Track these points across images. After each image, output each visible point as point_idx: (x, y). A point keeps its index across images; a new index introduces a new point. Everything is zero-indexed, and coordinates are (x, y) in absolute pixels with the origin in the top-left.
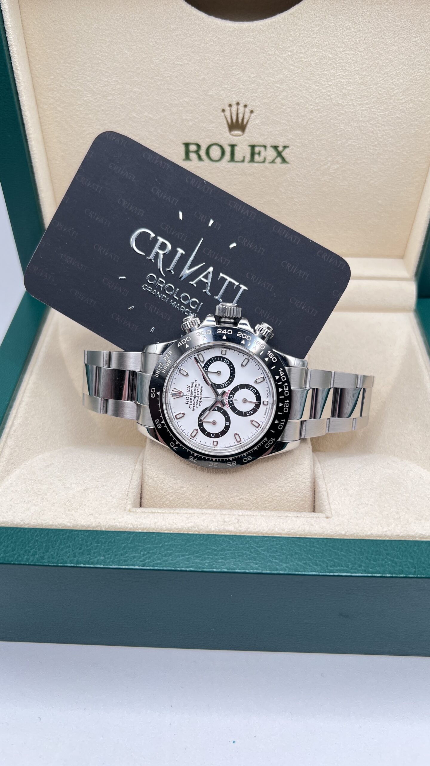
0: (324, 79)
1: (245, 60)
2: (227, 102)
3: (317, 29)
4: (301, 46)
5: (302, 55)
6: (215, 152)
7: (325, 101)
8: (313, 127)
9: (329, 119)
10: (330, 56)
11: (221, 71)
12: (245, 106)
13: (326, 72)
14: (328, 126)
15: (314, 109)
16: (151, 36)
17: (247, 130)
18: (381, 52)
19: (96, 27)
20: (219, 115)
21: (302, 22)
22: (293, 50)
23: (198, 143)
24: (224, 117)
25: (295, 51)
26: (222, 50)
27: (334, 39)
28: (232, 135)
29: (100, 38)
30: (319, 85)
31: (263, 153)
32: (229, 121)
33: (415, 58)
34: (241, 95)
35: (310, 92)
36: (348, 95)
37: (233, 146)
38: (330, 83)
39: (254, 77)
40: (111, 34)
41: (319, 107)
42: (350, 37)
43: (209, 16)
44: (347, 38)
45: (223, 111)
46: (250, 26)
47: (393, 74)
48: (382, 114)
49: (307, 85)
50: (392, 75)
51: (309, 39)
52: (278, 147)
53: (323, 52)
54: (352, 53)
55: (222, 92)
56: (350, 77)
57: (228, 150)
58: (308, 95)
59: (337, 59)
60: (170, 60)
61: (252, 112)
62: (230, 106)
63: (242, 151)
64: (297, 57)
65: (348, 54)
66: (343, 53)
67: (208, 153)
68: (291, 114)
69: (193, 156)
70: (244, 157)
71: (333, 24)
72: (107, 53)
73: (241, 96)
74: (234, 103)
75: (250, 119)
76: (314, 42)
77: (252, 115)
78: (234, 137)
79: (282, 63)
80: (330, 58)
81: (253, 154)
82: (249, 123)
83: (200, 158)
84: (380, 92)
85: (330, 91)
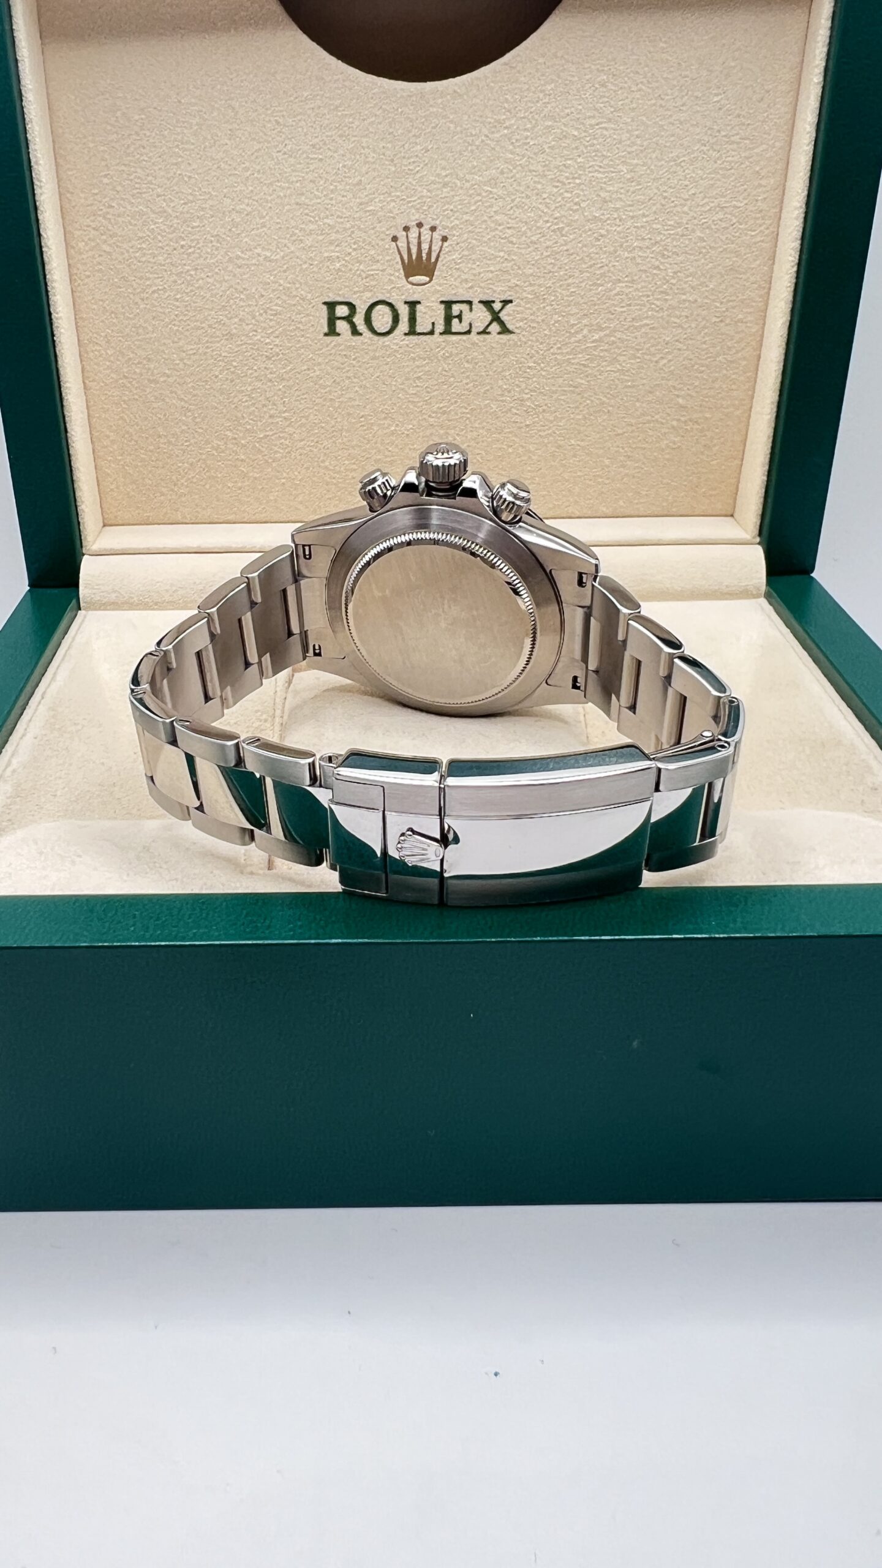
0: (567, 174)
1: (431, 146)
2: (401, 222)
3: (549, 87)
4: (524, 117)
5: (527, 134)
6: (382, 318)
7: (571, 212)
8: (553, 261)
9: (580, 245)
10: (576, 133)
11: (390, 167)
12: (433, 228)
13: (569, 162)
14: (578, 258)
15: (552, 228)
16: (268, 112)
17: (437, 273)
19: (176, 100)
20: (387, 246)
22: (512, 125)
23: (351, 301)
24: (396, 251)
25: (515, 127)
26: (391, 130)
27: (580, 105)
28: (412, 284)
30: (557, 184)
31: (467, 317)
32: (406, 257)
34: (425, 208)
35: (544, 199)
36: (610, 201)
37: (413, 305)
38: (578, 181)
39: (446, 176)
41: (561, 225)
44: (601, 101)
45: (395, 238)
46: (437, 87)
49: (539, 186)
50: (681, 162)
51: (538, 105)
52: (493, 302)
53: (563, 128)
55: (393, 204)
56: (612, 169)
57: (404, 311)
58: (541, 203)
59: (588, 139)
60: (300, 152)
61: (444, 239)
62: (407, 228)
63: (430, 314)
66: (597, 127)
67: (368, 320)
68: (514, 240)
69: (342, 326)
70: (433, 324)
73: (425, 210)
74: (414, 223)
75: (442, 252)
77: (446, 244)
78: (415, 288)
80: (576, 136)
81: (448, 318)
82: (441, 260)
83: (355, 332)
85: (578, 196)
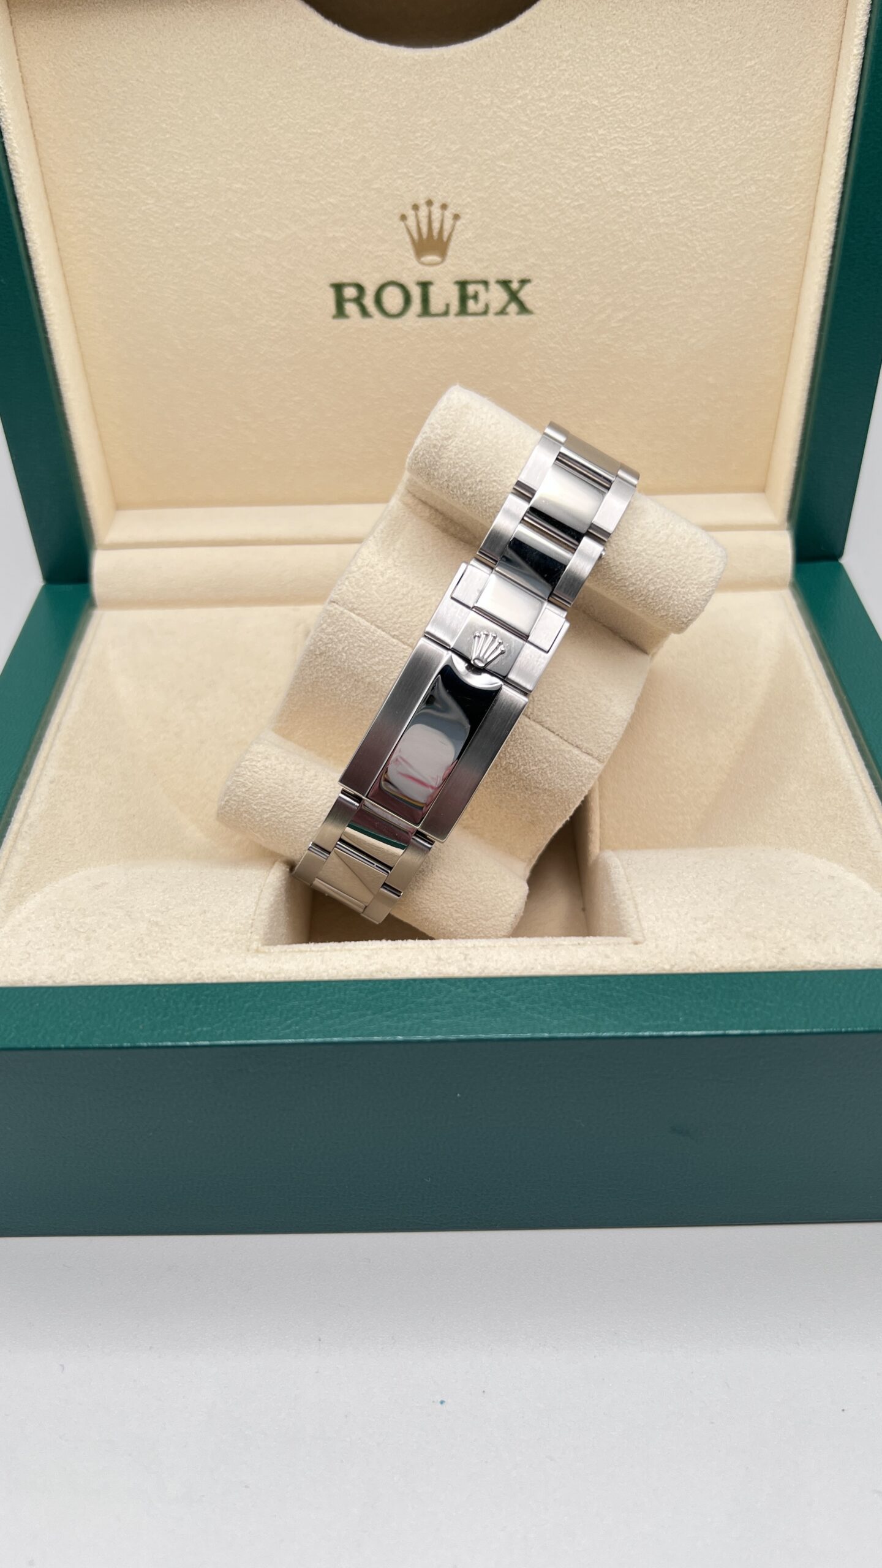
0: (587, 148)
1: (439, 119)
2: (409, 201)
3: (567, 53)
4: (540, 86)
5: (543, 104)
6: (393, 299)
7: (592, 188)
8: (573, 239)
9: (602, 223)
11: (395, 142)
12: (444, 207)
14: (601, 236)
15: (572, 205)
16: (260, 83)
17: (450, 253)
18: (688, 90)
19: (159, 71)
20: (395, 226)
21: (539, 41)
22: (526, 95)
23: (360, 282)
24: (405, 230)
25: (529, 97)
26: (395, 102)
27: (600, 71)
28: (423, 264)
29: (168, 92)
30: (577, 158)
31: (483, 297)
32: (415, 236)
33: (752, 99)
34: (434, 185)
35: (563, 174)
36: (634, 176)
37: (425, 286)
38: (599, 155)
39: (456, 151)
40: (188, 83)
41: (582, 202)
42: (629, 66)
43: (366, 41)
45: (403, 218)
46: (443, 55)
47: (714, 131)
48: (700, 207)
49: (557, 161)
51: (554, 73)
52: (510, 282)
53: (582, 97)
54: (636, 94)
55: (400, 181)
57: (416, 293)
58: (560, 179)
60: (298, 126)
61: (456, 217)
62: (416, 207)
63: (444, 294)
64: (534, 108)
65: (628, 97)
67: (378, 301)
68: (531, 217)
69: (351, 308)
70: (448, 306)
71: (595, 43)
72: (181, 119)
73: (434, 188)
74: (422, 202)
75: (455, 231)
76: (563, 78)
77: (458, 223)
78: (426, 268)
79: (507, 121)
80: (596, 106)
81: (463, 299)
82: (454, 238)
83: (364, 312)
84: (694, 167)
